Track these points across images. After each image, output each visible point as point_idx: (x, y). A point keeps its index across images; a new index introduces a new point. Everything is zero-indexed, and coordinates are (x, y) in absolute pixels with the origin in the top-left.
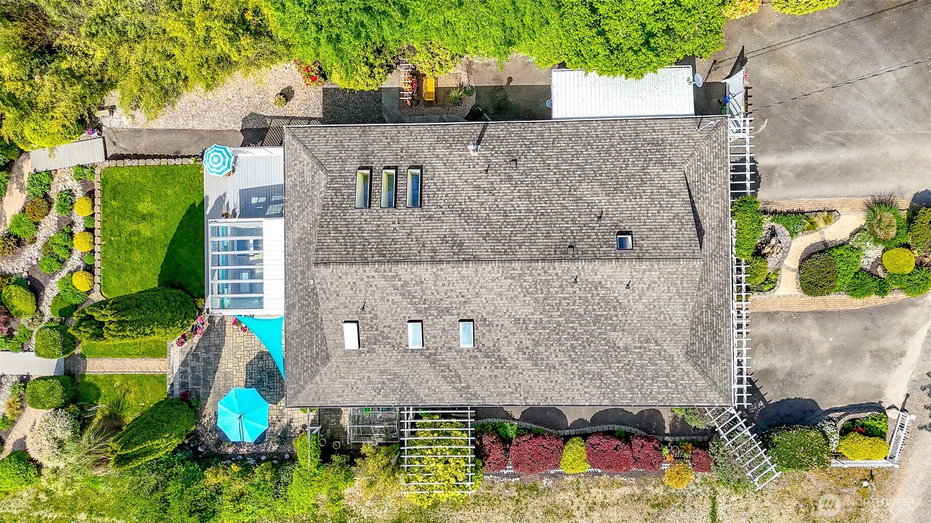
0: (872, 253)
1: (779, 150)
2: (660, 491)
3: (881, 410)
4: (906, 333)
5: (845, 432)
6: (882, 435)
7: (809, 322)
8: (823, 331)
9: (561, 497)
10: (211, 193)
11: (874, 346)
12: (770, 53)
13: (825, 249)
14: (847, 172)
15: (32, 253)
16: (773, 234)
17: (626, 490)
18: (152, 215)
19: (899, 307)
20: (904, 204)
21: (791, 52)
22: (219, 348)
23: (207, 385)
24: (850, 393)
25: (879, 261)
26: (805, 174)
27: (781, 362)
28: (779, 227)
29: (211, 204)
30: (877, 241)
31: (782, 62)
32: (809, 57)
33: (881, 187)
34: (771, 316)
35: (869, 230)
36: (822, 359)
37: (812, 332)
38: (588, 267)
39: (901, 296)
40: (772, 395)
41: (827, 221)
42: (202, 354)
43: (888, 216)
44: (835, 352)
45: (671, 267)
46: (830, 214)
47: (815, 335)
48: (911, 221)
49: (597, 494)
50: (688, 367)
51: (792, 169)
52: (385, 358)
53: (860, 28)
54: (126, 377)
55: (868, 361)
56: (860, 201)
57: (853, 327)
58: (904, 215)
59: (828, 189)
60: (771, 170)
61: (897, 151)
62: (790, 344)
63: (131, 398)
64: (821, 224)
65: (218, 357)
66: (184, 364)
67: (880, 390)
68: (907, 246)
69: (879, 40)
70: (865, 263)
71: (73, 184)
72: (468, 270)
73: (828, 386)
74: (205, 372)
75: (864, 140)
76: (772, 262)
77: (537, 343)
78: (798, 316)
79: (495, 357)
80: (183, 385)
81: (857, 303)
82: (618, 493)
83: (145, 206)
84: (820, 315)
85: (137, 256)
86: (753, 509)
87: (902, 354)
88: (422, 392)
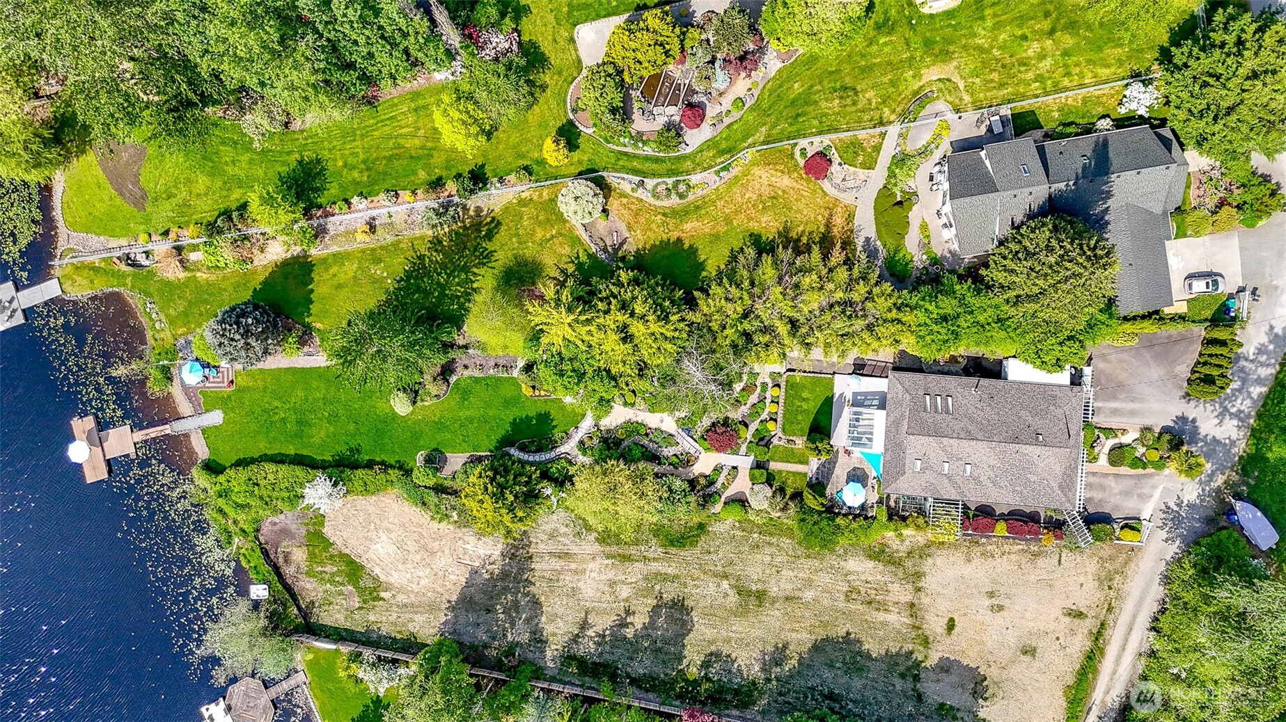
0: (1141, 450)
1: (1105, 400)
2: (1036, 548)
3: (1139, 520)
4: (1154, 487)
5: (1122, 528)
6: (1139, 531)
7: (1111, 478)
8: (1116, 483)
9: (989, 548)
10: (837, 392)
11: (1139, 491)
12: (1103, 357)
13: (1121, 446)
14: (1133, 413)
15: (744, 409)
16: (1099, 438)
17: (1021, 547)
18: (808, 399)
19: (1151, 475)
20: (1157, 430)
21: (1113, 357)
22: (835, 463)
23: (828, 480)
24: (1126, 511)
25: (1144, 455)
26: (1115, 412)
27: (1097, 495)
28: (1101, 435)
29: (837, 396)
30: (1143, 445)
31: (1109, 362)
32: (1120, 361)
33: (1147, 422)
34: (1094, 474)
35: (1140, 440)
36: (1115, 495)
37: (1111, 482)
38: (1024, 447)
39: (1153, 470)
40: (1091, 510)
41: (1122, 434)
42: (827, 465)
43: (1149, 435)
44: (1121, 493)
45: (1057, 450)
46: (1124, 431)
47: (1113, 484)
48: (1159, 438)
49: (1006, 548)
50: (1059, 492)
51: (1109, 409)
52: (929, 476)
53: (1144, 351)
54: (788, 472)
55: (1135, 497)
56: (1138, 427)
57: (1131, 482)
58: (1157, 435)
59: (1124, 420)
60: (1099, 409)
61: (1156, 406)
62: (1102, 487)
63: (789, 482)
64: (1120, 435)
65: (834, 467)
66: (818, 469)
67: (1140, 511)
68: (1157, 449)
69: (1152, 357)
70: (1137, 454)
71: (768, 380)
72: (973, 443)
73: (1117, 508)
74: (828, 474)
75: (1142, 400)
76: (1096, 450)
77: (996, 476)
78: (1107, 475)
79: (977, 481)
80: (817, 479)
81: (1133, 472)
82: (1017, 548)
83: (805, 395)
84: (1116, 476)
85: (800, 417)
86: (1078, 560)
87: (1151, 497)
88: (942, 492)
